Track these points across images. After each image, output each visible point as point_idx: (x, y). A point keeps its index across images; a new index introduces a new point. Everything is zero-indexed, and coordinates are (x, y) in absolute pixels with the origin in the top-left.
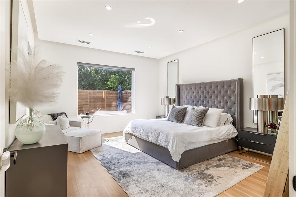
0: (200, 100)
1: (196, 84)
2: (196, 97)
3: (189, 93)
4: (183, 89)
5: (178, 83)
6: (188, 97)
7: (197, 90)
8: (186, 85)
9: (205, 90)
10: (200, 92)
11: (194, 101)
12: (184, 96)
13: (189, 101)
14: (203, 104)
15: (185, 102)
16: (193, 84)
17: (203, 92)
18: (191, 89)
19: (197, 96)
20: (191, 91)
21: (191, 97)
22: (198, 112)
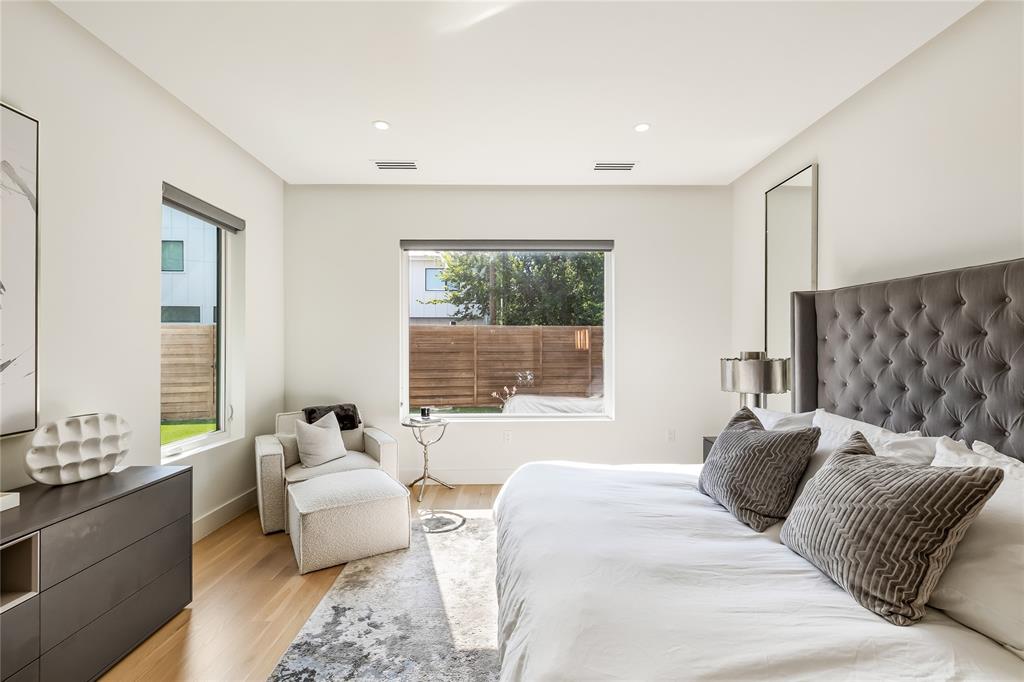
0: (951, 381)
1: (917, 281)
2: (919, 363)
3: (871, 337)
4: (836, 316)
5: (815, 281)
6: (864, 359)
7: (924, 318)
8: (855, 290)
9: (996, 316)
10: (947, 334)
11: (902, 388)
12: (838, 355)
13: (872, 386)
14: (979, 408)
15: (845, 385)
16: (898, 285)
17: (978, 333)
18: (887, 311)
19: (925, 357)
20: (883, 324)
21: (886, 362)
22: (877, 486)
